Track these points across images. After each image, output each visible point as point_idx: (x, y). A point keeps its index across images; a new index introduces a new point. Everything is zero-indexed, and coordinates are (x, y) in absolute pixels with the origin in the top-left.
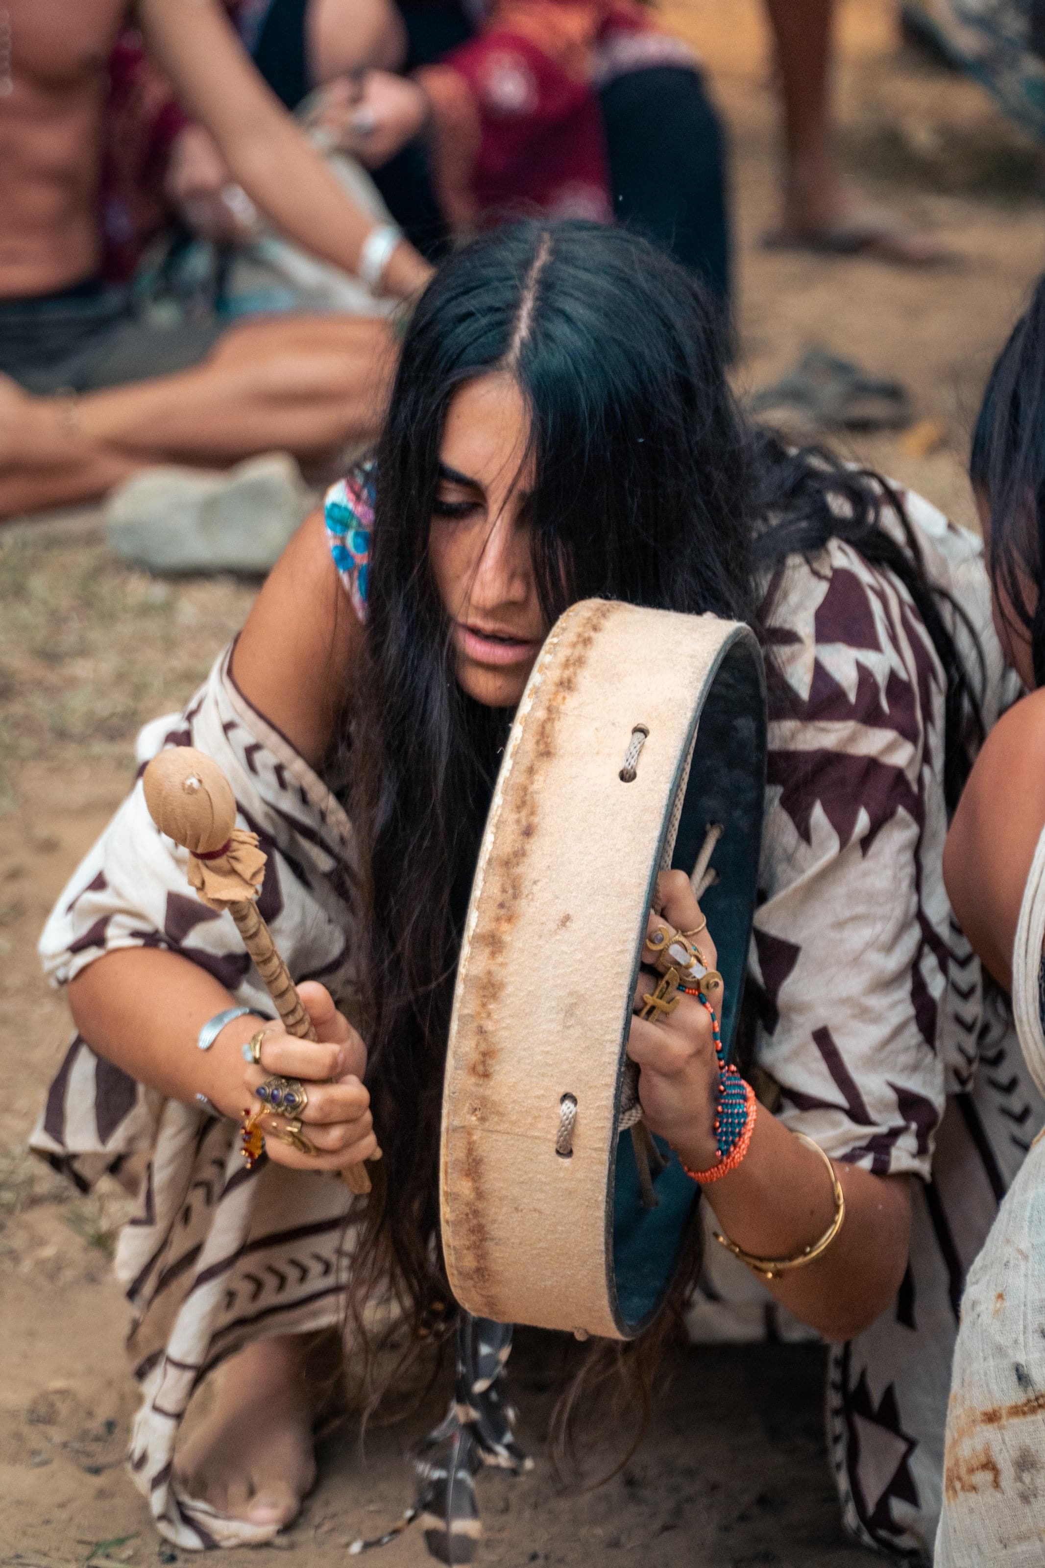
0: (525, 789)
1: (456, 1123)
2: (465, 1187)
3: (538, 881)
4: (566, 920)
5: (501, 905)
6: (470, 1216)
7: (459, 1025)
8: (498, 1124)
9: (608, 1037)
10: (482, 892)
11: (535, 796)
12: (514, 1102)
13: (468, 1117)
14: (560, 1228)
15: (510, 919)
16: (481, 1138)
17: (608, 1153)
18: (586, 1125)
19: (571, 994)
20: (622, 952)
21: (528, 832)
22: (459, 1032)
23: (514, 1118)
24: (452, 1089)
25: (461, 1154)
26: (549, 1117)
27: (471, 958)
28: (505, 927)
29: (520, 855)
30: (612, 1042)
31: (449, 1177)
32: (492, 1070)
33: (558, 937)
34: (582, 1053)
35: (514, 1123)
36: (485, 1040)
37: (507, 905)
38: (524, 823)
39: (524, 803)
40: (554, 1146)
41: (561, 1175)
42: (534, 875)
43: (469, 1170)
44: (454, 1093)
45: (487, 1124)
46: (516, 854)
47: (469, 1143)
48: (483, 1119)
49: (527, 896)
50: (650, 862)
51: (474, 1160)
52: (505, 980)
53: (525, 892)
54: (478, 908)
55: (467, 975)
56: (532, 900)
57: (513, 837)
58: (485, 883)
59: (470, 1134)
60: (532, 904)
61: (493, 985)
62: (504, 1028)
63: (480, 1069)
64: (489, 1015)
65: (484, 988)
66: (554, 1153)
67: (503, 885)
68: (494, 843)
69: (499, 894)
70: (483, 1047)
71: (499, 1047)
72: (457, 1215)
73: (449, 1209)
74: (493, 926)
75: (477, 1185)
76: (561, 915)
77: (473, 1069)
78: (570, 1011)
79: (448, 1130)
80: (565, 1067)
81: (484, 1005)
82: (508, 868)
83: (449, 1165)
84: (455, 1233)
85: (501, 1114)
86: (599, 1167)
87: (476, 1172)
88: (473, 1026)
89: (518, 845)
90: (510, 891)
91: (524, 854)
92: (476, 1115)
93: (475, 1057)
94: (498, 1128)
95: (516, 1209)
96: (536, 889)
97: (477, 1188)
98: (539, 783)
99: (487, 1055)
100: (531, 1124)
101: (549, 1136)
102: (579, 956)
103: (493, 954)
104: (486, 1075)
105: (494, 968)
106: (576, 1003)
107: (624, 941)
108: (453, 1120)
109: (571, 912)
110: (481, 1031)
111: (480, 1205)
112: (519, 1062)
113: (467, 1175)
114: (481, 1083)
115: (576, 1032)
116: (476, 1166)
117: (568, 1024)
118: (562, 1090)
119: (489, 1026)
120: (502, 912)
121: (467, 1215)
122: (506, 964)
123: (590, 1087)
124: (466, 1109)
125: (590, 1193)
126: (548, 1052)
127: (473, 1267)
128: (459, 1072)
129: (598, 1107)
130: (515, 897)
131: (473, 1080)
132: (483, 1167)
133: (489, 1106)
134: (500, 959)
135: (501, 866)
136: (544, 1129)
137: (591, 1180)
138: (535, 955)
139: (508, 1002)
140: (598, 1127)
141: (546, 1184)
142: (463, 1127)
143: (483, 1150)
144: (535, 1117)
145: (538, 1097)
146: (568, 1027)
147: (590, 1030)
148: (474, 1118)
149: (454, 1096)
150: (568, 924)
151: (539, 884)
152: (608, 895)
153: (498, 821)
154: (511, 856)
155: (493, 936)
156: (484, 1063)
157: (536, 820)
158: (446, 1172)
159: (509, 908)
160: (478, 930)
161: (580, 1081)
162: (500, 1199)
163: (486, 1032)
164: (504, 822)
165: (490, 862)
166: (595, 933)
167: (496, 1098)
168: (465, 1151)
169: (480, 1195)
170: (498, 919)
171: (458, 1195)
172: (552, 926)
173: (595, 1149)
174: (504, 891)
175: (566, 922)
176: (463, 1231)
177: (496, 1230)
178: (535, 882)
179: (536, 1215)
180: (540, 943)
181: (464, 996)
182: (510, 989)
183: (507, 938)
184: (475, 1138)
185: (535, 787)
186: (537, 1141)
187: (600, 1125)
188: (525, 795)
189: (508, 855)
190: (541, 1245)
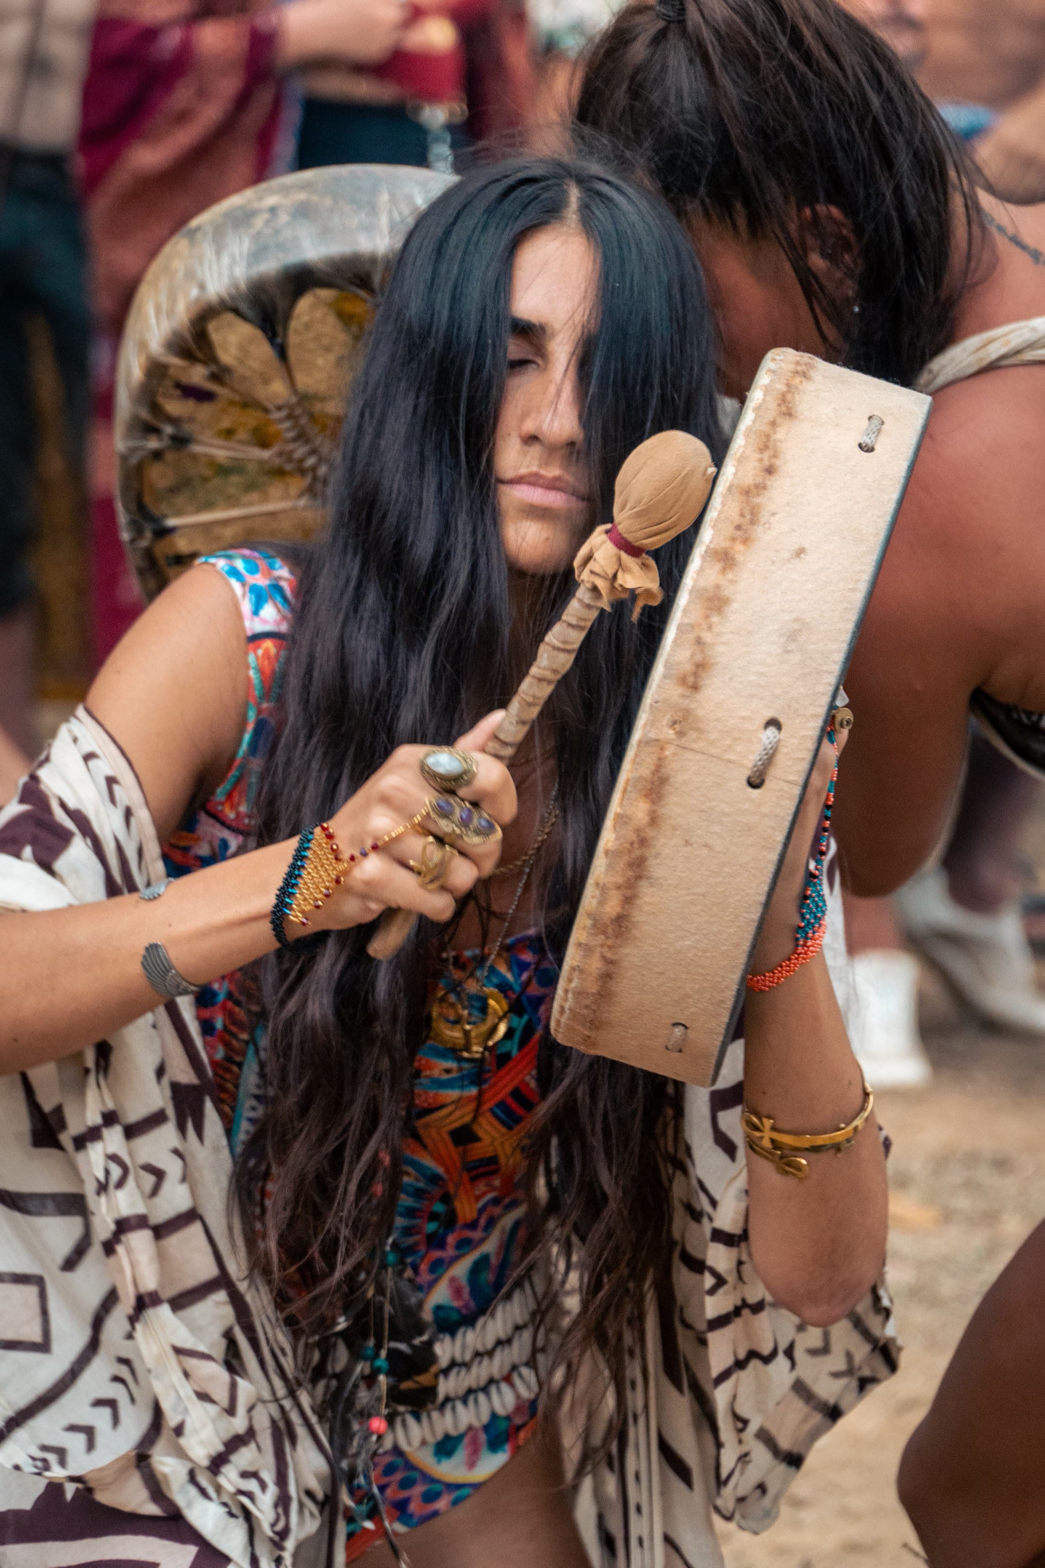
0: (768, 437)
1: (652, 735)
2: (640, 811)
3: (776, 513)
4: (800, 552)
5: (738, 527)
6: (636, 845)
7: (677, 634)
8: (695, 741)
9: (825, 668)
10: (720, 513)
11: (778, 443)
12: (718, 720)
13: (666, 729)
14: (726, 870)
15: (746, 541)
16: (674, 754)
17: (800, 788)
18: (787, 754)
19: (796, 620)
20: (853, 590)
21: (770, 470)
22: (675, 641)
23: (713, 736)
24: (657, 697)
25: (645, 771)
26: (750, 741)
27: (701, 570)
28: (739, 547)
29: (760, 488)
30: (830, 673)
31: (627, 796)
32: (702, 683)
33: (790, 566)
34: (798, 679)
35: (711, 743)
36: (702, 651)
37: (744, 527)
38: (766, 463)
39: (766, 447)
40: (747, 773)
41: (746, 806)
42: (773, 507)
43: (651, 789)
44: (657, 702)
45: (684, 740)
46: (757, 486)
47: (659, 759)
48: (681, 734)
49: (764, 524)
50: (888, 518)
51: (660, 778)
52: (732, 597)
53: (763, 520)
54: (714, 527)
55: (693, 587)
56: (769, 529)
57: (754, 472)
58: (724, 506)
59: (662, 749)
60: (769, 532)
61: (719, 599)
62: (723, 643)
63: (690, 680)
64: (710, 628)
65: (710, 599)
66: (744, 782)
67: (741, 510)
68: (735, 474)
69: (737, 517)
70: (698, 658)
71: (713, 661)
72: (621, 844)
73: (614, 836)
74: (727, 544)
75: (655, 808)
76: (796, 547)
77: (683, 681)
78: (792, 637)
79: (640, 742)
80: (777, 691)
81: (707, 617)
82: (748, 497)
83: (631, 783)
84: (610, 867)
85: (699, 730)
86: (788, 802)
87: (659, 793)
88: (692, 637)
89: (759, 480)
90: (748, 517)
91: (765, 487)
92: (674, 729)
93: (688, 667)
94: (694, 746)
95: (687, 841)
96: (773, 520)
97: (654, 812)
98: (780, 434)
99: (701, 667)
100: (730, 746)
101: (745, 762)
102: (810, 586)
103: (724, 570)
104: (695, 688)
105: (723, 583)
106: (800, 630)
107: (857, 581)
108: (649, 731)
109: (806, 546)
110: (699, 642)
111: (650, 833)
112: (731, 679)
113: (647, 796)
114: (688, 694)
115: (796, 658)
116: (659, 785)
117: (789, 648)
118: (769, 714)
119: (707, 637)
120: (739, 533)
121: (632, 843)
122: (736, 581)
123: (799, 716)
124: (665, 722)
125: (770, 831)
126: (762, 674)
127: (615, 914)
128: (667, 681)
129: (803, 736)
130: (753, 522)
131: (680, 690)
132: (667, 787)
133: (691, 720)
134: (730, 575)
135: (741, 493)
136: (741, 753)
137: (776, 816)
138: (766, 578)
139: (731, 618)
140: (798, 758)
141: (726, 814)
142: (657, 740)
143: (671, 768)
144: (735, 739)
145: (743, 718)
146: (788, 652)
147: (810, 658)
148: (671, 732)
149: (657, 705)
150: (802, 556)
151: (777, 516)
152: (845, 538)
153: (741, 456)
154: (752, 488)
155: (726, 554)
156: (695, 674)
157: (778, 462)
158: (625, 791)
159: (746, 531)
160: (712, 546)
161: (790, 707)
162: (674, 828)
163: (704, 644)
164: (747, 458)
165: (730, 489)
166: (829, 568)
167: (700, 712)
168: (653, 768)
169: (654, 820)
170: (733, 539)
171: (630, 819)
172: (787, 555)
173: (789, 782)
174: (742, 515)
175: (801, 553)
176: (621, 864)
177: (656, 868)
178: (773, 514)
179: (705, 851)
180: (772, 568)
181: (687, 605)
182: (735, 606)
183: (740, 558)
184: (667, 753)
185: (778, 436)
186: (730, 765)
187: (801, 756)
188: (768, 441)
189: (749, 487)
190: (696, 890)
